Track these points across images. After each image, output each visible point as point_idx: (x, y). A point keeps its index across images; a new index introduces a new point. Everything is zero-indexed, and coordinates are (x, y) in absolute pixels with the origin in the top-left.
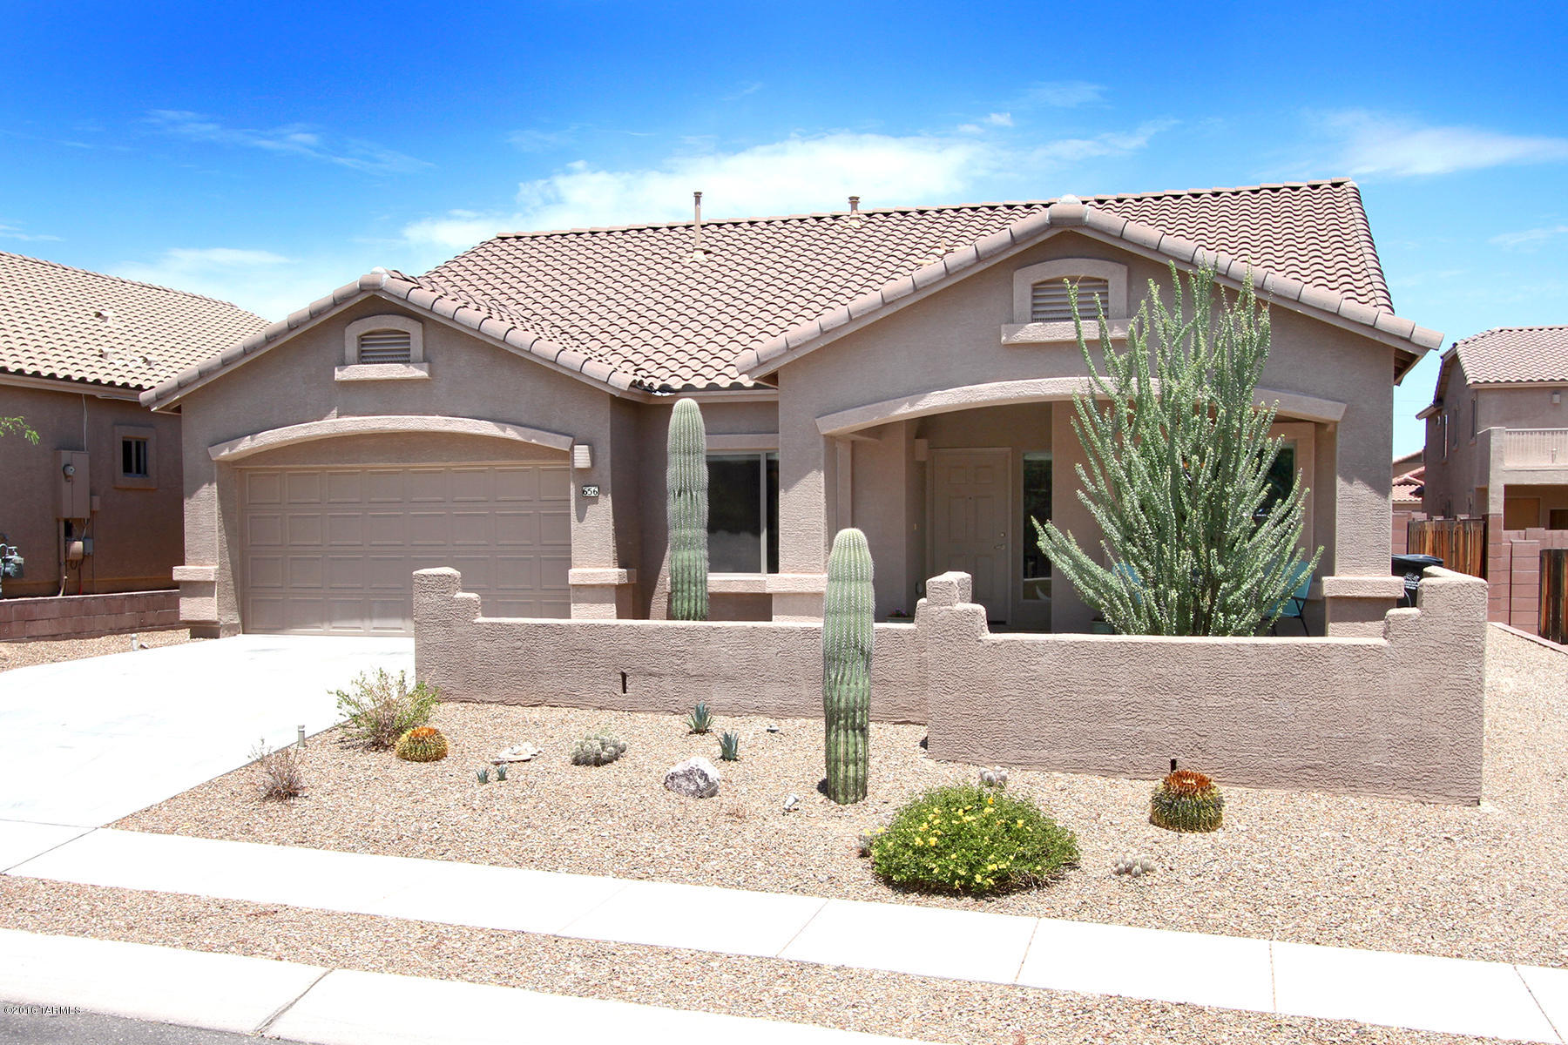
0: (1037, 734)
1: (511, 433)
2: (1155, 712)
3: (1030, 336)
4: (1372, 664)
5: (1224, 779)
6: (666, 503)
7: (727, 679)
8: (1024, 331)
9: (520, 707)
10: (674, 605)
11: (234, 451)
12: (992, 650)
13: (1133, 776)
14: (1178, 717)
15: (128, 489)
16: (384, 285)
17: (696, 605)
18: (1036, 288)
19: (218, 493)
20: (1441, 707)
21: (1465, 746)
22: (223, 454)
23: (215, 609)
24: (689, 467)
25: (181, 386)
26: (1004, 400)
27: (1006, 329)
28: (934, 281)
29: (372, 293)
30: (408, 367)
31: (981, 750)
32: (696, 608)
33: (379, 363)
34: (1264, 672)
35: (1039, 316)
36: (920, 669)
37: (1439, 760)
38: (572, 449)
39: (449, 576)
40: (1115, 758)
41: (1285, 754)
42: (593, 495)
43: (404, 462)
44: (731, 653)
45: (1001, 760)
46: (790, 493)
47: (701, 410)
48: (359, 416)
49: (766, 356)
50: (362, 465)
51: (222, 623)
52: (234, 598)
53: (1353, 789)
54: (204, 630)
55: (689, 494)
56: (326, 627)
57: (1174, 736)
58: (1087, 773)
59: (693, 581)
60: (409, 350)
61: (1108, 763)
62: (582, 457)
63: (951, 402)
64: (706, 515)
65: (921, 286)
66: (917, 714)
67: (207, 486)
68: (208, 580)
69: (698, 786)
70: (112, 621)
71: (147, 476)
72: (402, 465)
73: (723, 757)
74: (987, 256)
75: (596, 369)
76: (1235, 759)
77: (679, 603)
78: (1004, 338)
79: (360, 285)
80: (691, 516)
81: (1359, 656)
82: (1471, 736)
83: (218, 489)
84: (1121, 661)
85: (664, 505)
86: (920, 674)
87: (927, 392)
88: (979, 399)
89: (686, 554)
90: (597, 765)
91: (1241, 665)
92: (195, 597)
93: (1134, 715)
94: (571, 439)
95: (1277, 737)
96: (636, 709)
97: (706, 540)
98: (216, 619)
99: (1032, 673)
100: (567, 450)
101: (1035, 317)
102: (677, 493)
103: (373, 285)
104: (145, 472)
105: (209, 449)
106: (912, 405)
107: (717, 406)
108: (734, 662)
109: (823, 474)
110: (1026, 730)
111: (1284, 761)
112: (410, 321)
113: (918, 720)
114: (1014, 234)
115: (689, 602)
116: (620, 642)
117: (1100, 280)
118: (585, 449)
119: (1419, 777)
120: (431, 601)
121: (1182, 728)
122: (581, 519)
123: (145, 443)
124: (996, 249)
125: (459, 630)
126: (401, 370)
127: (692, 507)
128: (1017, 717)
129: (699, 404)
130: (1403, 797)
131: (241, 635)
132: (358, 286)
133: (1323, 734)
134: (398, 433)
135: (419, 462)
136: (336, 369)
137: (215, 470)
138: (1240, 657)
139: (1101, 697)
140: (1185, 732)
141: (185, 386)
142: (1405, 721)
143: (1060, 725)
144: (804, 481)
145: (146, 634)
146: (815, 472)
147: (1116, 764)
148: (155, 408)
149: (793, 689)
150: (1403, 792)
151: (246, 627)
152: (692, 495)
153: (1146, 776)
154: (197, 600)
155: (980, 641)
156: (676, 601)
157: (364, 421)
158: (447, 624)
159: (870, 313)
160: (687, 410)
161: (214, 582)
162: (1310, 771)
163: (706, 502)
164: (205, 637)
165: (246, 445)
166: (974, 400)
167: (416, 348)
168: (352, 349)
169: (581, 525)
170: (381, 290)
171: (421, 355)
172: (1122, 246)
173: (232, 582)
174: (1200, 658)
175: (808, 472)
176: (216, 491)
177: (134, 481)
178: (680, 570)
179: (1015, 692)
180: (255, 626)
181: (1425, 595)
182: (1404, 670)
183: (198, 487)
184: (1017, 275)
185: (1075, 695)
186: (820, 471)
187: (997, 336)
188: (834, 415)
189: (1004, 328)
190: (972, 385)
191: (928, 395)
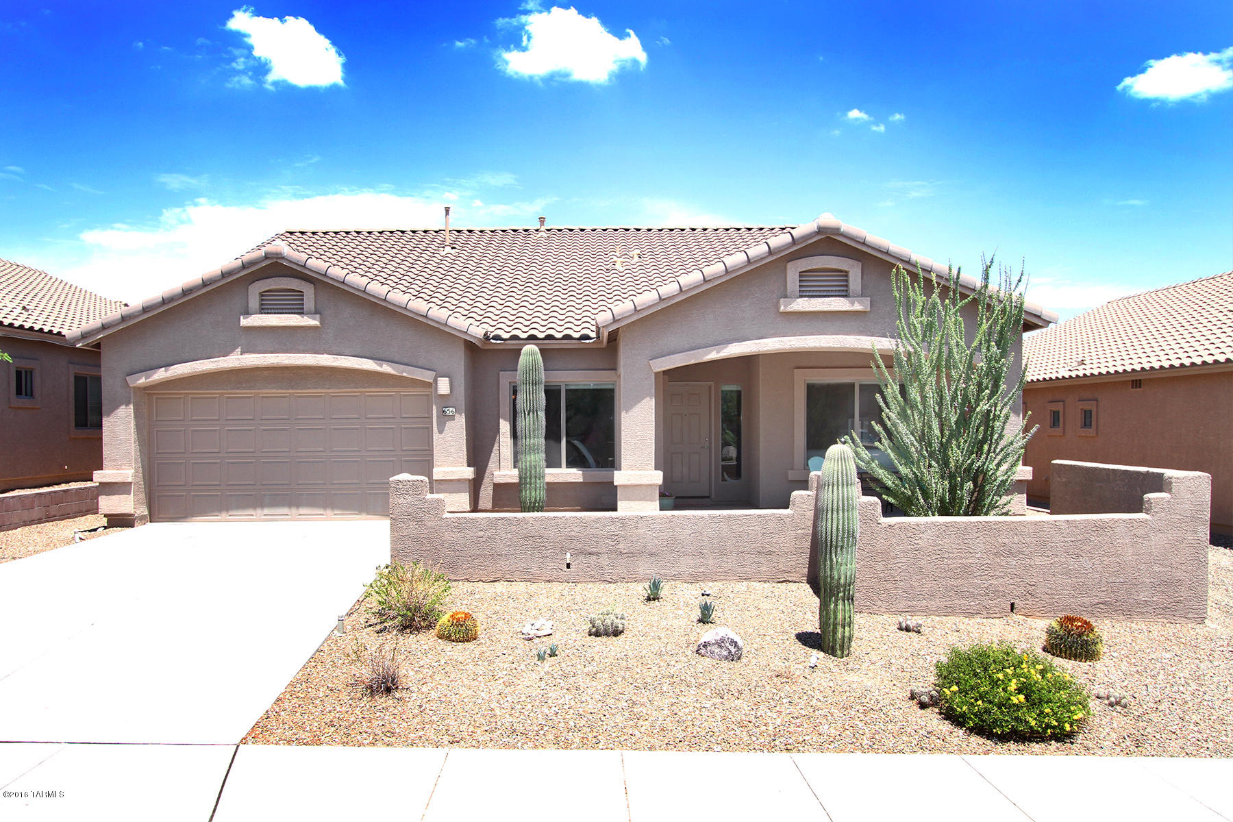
0: (920, 589)
1: (387, 368)
2: (1000, 570)
3: (800, 306)
4: (1141, 532)
5: (1046, 615)
7: (651, 554)
8: (795, 303)
9: (482, 583)
11: (150, 379)
12: (888, 530)
13: (986, 616)
14: (1016, 573)
15: (20, 408)
16: (285, 254)
17: (540, 493)
18: (801, 274)
19: (134, 413)
20: (1183, 559)
21: (1197, 584)
22: (139, 382)
23: (132, 504)
24: (536, 394)
25: (104, 327)
26: (781, 350)
27: (784, 302)
28: (740, 266)
29: (275, 260)
30: (303, 317)
31: (879, 603)
32: (540, 496)
33: (278, 313)
34: (1073, 539)
35: (804, 294)
36: (796, 542)
37: (1182, 594)
38: (435, 380)
39: (422, 481)
40: (973, 603)
41: (1086, 595)
42: (451, 414)
43: (292, 388)
44: (654, 535)
45: (894, 610)
46: (630, 414)
47: (541, 353)
48: (259, 353)
49: (619, 315)
50: (257, 391)
51: (136, 515)
52: (144, 495)
53: (1129, 616)
54: (119, 521)
55: (535, 414)
56: (224, 515)
57: (1013, 586)
58: (954, 615)
59: (538, 476)
60: (303, 304)
61: (969, 607)
62: (443, 386)
63: (745, 351)
64: (545, 429)
65: (731, 270)
66: (794, 574)
67: (124, 407)
68: (126, 481)
69: (730, 652)
70: (26, 515)
71: (34, 398)
72: (291, 391)
73: (700, 621)
74: (776, 251)
75: (458, 322)
76: (1054, 600)
78: (782, 307)
79: (265, 254)
80: (537, 429)
81: (1132, 527)
82: (1201, 577)
83: (134, 409)
84: (978, 535)
86: (796, 546)
87: (730, 344)
88: (765, 349)
89: (533, 457)
90: (616, 635)
91: (1057, 535)
92: (114, 494)
93: (987, 572)
94: (435, 373)
95: (1081, 583)
96: (578, 581)
98: (132, 512)
99: (916, 546)
100: (431, 381)
101: (801, 294)
102: (526, 413)
103: (277, 254)
104: (32, 395)
105: (127, 378)
106: (718, 352)
107: (553, 350)
108: (657, 541)
109: (654, 400)
110: (912, 587)
111: (1086, 600)
112: (303, 283)
113: (794, 579)
114: (795, 237)
115: (536, 491)
116: (566, 530)
117: (841, 271)
118: (446, 381)
119: (1169, 606)
120: (405, 502)
121: (1019, 580)
122: (441, 432)
123: (31, 372)
124: (783, 246)
125: (429, 524)
126: (297, 319)
127: (537, 423)
128: (906, 578)
129: (540, 349)
130: (1159, 620)
131: (149, 523)
132: (264, 255)
133: (1110, 580)
134: (288, 367)
135: (305, 389)
136: (242, 317)
137: (132, 394)
138: (1057, 529)
139: (964, 561)
140: (1021, 583)
141: (108, 327)
142: (1161, 569)
143: (935, 582)
144: (639, 405)
145: (51, 523)
146: (647, 400)
147: (974, 608)
148: (81, 344)
149: (702, 560)
150: (1160, 616)
151: (153, 517)
152: (537, 414)
153: (995, 615)
154: (116, 497)
155: (879, 524)
157: (265, 357)
158: (420, 519)
159: (695, 287)
160: (532, 353)
161: (131, 483)
162: (1102, 606)
164: (122, 527)
165: (160, 375)
166: (761, 350)
167: (309, 303)
168: (254, 302)
169: (441, 436)
170: (283, 258)
171: (313, 308)
172: (864, 249)
173: (143, 483)
174: (1031, 531)
175: (643, 398)
176: (132, 410)
177: (24, 402)
178: (529, 468)
179: (904, 560)
180: (161, 516)
181: (1174, 484)
182: (1161, 535)
183: (117, 407)
184: (790, 265)
185: (946, 560)
186: (651, 398)
187: (777, 306)
188: (664, 358)
189: (782, 300)
190: (759, 339)
191: (729, 345)
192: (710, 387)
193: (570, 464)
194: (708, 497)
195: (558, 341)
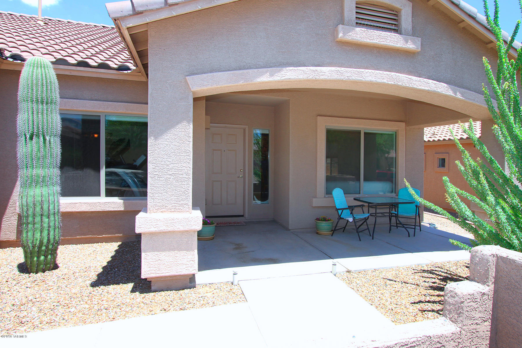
3: (358, 36)
6: (16, 145)
8: (353, 32)
10: (25, 235)
17: (49, 234)
24: (42, 113)
27: (343, 28)
32: (49, 238)
35: (361, 23)
46: (160, 141)
55: (42, 138)
59: (46, 213)
64: (59, 157)
77: (30, 234)
78: (341, 35)
80: (44, 157)
85: (14, 147)
89: (38, 191)
97: (59, 178)
101: (358, 23)
102: (28, 136)
106: (272, 75)
109: (192, 126)
115: (41, 232)
117: (392, 10)
127: (44, 150)
144: (173, 131)
146: (185, 123)
152: (45, 139)
156: (27, 232)
163: (59, 147)
175: (178, 123)
178: (32, 205)
186: (189, 123)
187: (335, 33)
188: (205, 75)
189: (340, 27)
190: (316, 66)
191: (284, 69)
192: (244, 130)
193: (109, 193)
194: (242, 216)
195: (94, 70)
